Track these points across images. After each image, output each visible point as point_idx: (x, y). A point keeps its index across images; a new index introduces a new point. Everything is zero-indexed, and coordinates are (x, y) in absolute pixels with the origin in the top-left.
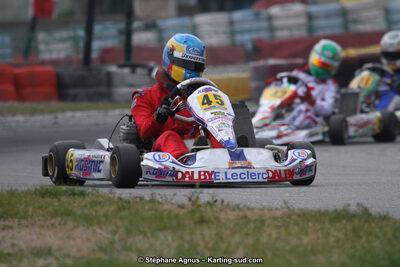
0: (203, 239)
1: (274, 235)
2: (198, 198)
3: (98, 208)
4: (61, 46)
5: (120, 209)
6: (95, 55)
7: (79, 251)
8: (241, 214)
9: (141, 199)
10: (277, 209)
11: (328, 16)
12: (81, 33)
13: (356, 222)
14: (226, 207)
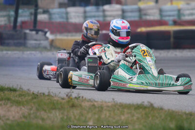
0: (74, 115)
1: (108, 114)
2: (71, 95)
3: (23, 97)
4: (3, 19)
5: (33, 98)
6: (18, 24)
7: (14, 117)
8: (92, 104)
9: (44, 94)
10: (109, 102)
11: (132, 11)
12: (12, 13)
13: (147, 110)
14: (84, 100)
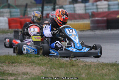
0: (73, 71)
1: (94, 70)
3: (42, 61)
5: (49, 61)
7: (36, 73)
10: (95, 62)
14: (80, 61)
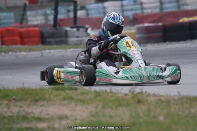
2: (134, 91)
5: (96, 96)
7: (81, 116)
8: (158, 98)
9: (106, 91)
10: (175, 96)
